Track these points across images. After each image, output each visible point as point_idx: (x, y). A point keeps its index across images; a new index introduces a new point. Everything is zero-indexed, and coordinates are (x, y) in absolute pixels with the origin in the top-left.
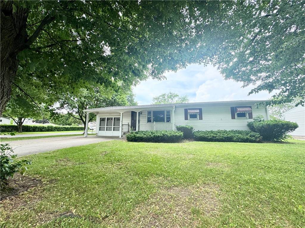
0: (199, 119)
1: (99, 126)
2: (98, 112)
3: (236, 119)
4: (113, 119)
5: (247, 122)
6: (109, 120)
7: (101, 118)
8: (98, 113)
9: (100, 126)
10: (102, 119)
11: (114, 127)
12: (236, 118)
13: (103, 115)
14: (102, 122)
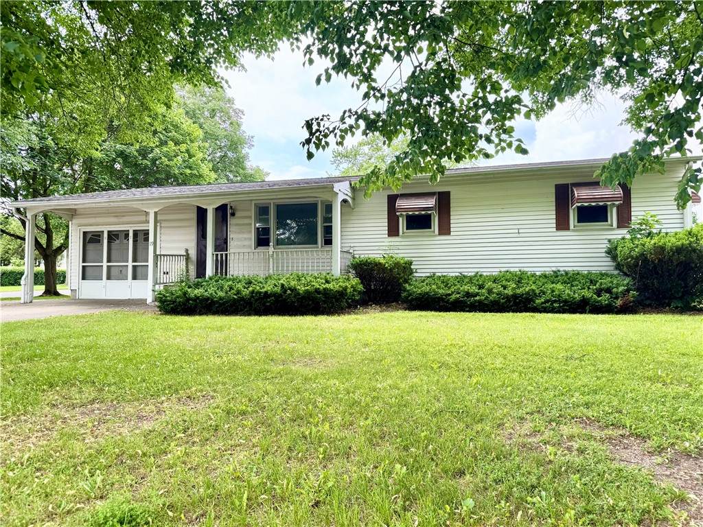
0: (437, 231)
1: (82, 264)
2: (75, 210)
3: (574, 231)
4: (131, 234)
5: (606, 241)
6: (118, 241)
7: (85, 233)
8: (73, 213)
9: (84, 261)
10: (89, 236)
11: (134, 267)
12: (572, 227)
13: (92, 221)
14: (90, 247)
